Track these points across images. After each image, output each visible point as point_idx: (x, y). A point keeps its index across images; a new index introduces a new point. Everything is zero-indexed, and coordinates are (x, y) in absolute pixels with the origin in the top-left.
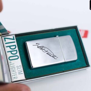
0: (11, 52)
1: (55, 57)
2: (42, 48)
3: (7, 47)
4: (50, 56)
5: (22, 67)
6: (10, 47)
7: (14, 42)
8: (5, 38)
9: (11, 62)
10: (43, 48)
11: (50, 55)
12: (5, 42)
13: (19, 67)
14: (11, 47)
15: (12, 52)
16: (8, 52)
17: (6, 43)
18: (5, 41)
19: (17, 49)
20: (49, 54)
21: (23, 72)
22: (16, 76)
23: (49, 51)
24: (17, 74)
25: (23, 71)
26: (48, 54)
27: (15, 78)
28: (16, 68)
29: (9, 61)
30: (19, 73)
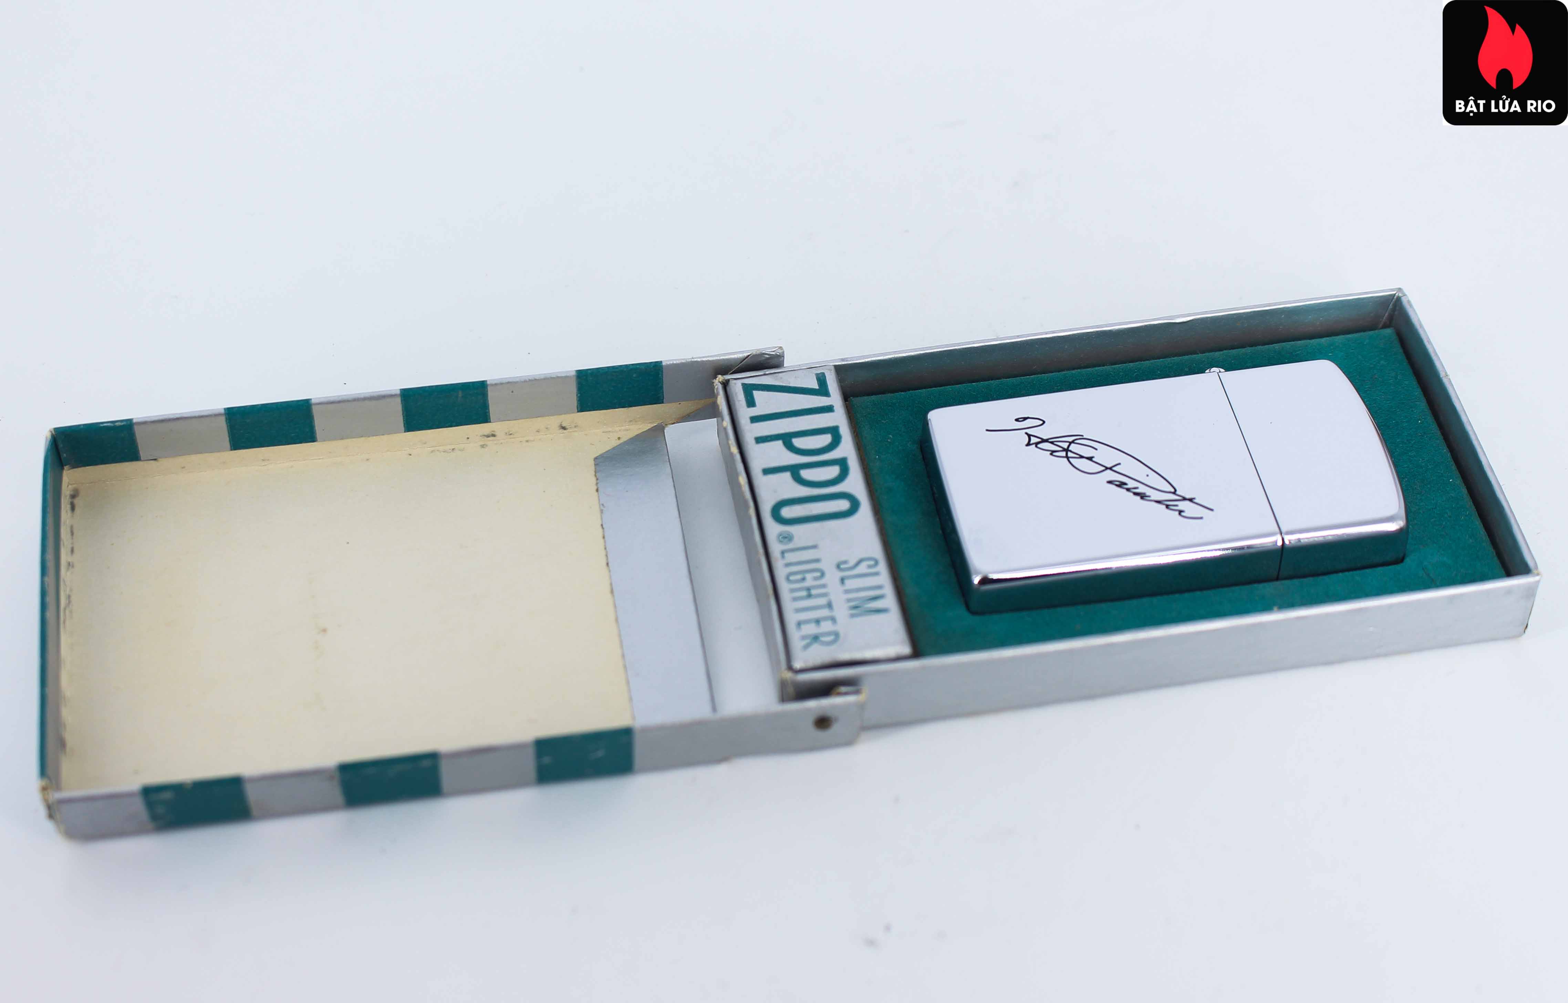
0: (794, 471)
1: (1182, 505)
2: (1067, 450)
3: (760, 440)
4: (1143, 496)
5: (883, 568)
6: (787, 439)
7: (829, 409)
8: (749, 390)
9: (786, 538)
10: (1073, 447)
11: (1142, 489)
12: (744, 413)
13: (862, 568)
14: (798, 442)
15: (806, 474)
16: (767, 471)
17: (754, 419)
18: (751, 403)
19: (847, 449)
20: (1131, 484)
21: (890, 601)
22: (826, 626)
23: (1129, 467)
24: (841, 611)
25: (888, 590)
26: (1121, 485)
27: (816, 638)
28: (832, 577)
29: (773, 529)
30: (859, 609)
